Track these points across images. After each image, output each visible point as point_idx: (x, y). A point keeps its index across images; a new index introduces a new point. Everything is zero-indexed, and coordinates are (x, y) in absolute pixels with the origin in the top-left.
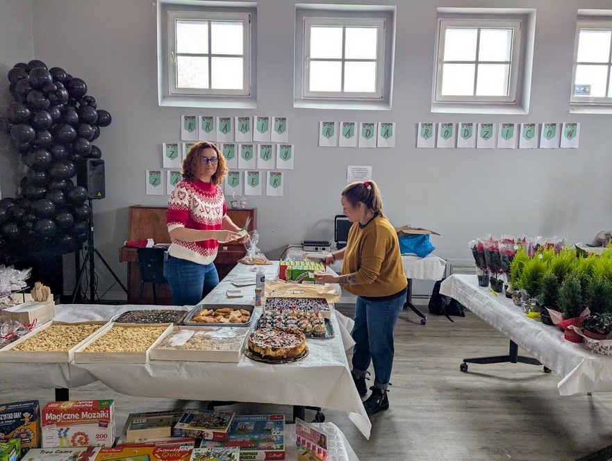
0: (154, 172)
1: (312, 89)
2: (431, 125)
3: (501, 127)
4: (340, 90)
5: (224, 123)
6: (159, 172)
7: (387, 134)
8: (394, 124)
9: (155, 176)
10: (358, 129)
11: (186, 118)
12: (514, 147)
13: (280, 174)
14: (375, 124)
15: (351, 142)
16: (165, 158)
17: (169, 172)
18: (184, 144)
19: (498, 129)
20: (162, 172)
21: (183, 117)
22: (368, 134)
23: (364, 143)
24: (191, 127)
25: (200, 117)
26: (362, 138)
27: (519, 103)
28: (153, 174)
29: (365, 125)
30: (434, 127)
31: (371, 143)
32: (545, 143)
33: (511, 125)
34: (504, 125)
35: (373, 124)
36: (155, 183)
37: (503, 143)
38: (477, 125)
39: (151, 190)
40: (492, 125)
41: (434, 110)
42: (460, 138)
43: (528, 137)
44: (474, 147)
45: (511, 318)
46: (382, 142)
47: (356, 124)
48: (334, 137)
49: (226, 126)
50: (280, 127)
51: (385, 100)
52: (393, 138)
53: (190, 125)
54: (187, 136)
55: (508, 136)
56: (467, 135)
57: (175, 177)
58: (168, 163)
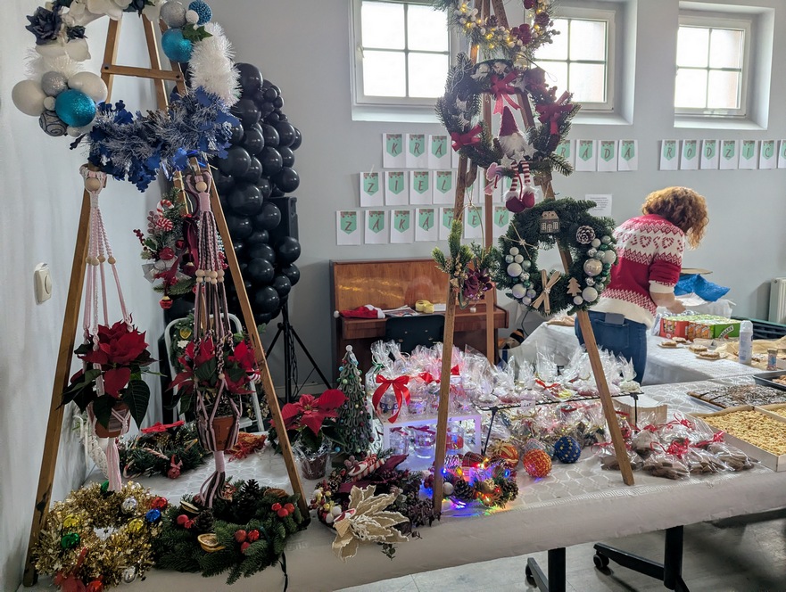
0: (347, 213)
2: (674, 142)
3: (742, 145)
6: (355, 213)
7: (628, 154)
8: (636, 142)
9: (348, 218)
10: (597, 148)
11: (389, 137)
12: (755, 167)
14: (616, 142)
15: (590, 165)
16: (364, 194)
17: (367, 212)
18: (387, 173)
20: (358, 213)
21: (385, 136)
22: (608, 155)
23: (604, 165)
25: (408, 135)
26: (601, 160)
28: (346, 216)
29: (604, 143)
30: (677, 145)
31: (610, 165)
33: (752, 142)
34: (745, 142)
35: (613, 142)
36: (348, 228)
38: (720, 142)
39: (343, 238)
41: (678, 124)
42: (704, 158)
43: (768, 157)
46: (623, 164)
47: (594, 142)
49: (440, 147)
51: (617, 112)
52: (635, 159)
53: (394, 147)
54: (390, 162)
55: (749, 155)
56: (710, 154)
57: (375, 218)
58: (367, 200)
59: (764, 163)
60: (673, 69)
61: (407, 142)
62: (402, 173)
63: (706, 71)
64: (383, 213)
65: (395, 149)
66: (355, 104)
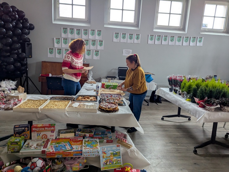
0: (51, 49)
1: (111, 20)
2: (153, 35)
3: (177, 38)
4: (121, 21)
5: (78, 31)
6: (53, 49)
7: (138, 38)
8: (140, 35)
9: (51, 50)
10: (127, 36)
12: (181, 45)
13: (99, 51)
14: (134, 34)
15: (125, 41)
17: (57, 49)
18: (62, 39)
19: (176, 38)
20: (54, 49)
21: (62, 28)
22: (131, 38)
23: (129, 41)
24: (65, 32)
25: (69, 28)
26: (129, 40)
27: (183, 29)
28: (50, 49)
29: (130, 34)
30: (154, 37)
31: (132, 41)
32: (192, 44)
33: (181, 37)
34: (178, 37)
35: (133, 34)
36: (51, 53)
37: (177, 43)
38: (169, 36)
39: (49, 55)
40: (174, 37)
41: (155, 30)
42: (163, 41)
43: (186, 42)
44: (167, 44)
45: (181, 101)
46: (136, 41)
47: (127, 34)
48: (119, 38)
49: (79, 32)
50: (99, 34)
51: (137, 26)
54: (63, 35)
55: (179, 41)
56: (165, 40)
57: (59, 51)
58: (56, 45)
59: (185, 44)
62: (67, 39)
64: (61, 49)
66: (57, 19)
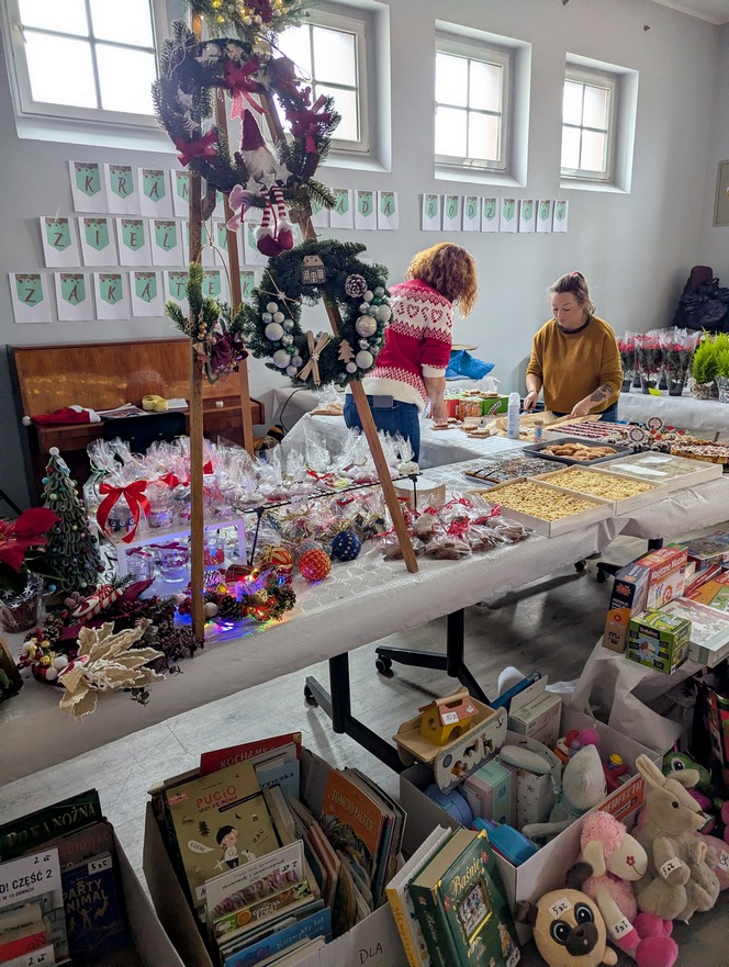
0: (25, 276)
2: (436, 197)
3: (503, 203)
6: (38, 277)
7: (388, 209)
8: (396, 194)
9: (28, 284)
10: (353, 199)
11: (79, 166)
12: (515, 231)
13: (252, 273)
14: (374, 193)
16: (49, 250)
17: (57, 275)
18: (81, 220)
19: (501, 206)
20: (44, 276)
21: (72, 165)
22: (366, 210)
23: (361, 221)
25: (107, 166)
26: (359, 215)
27: (510, 171)
28: (25, 281)
29: (361, 193)
30: (439, 201)
31: (369, 222)
32: (542, 226)
33: (512, 201)
34: (506, 201)
35: (371, 193)
36: (30, 298)
38: (482, 199)
39: (23, 312)
40: (494, 200)
41: (439, 176)
42: (466, 218)
43: (527, 218)
46: (384, 222)
47: (350, 191)
49: (155, 186)
51: (374, 155)
52: (396, 215)
53: (88, 183)
54: (84, 203)
55: (509, 216)
56: (472, 214)
57: (70, 284)
58: (53, 257)
59: (525, 226)
60: (431, 106)
61: (107, 177)
62: (104, 221)
63: (465, 112)
64: (81, 276)
65: (90, 185)
66: (20, 115)
